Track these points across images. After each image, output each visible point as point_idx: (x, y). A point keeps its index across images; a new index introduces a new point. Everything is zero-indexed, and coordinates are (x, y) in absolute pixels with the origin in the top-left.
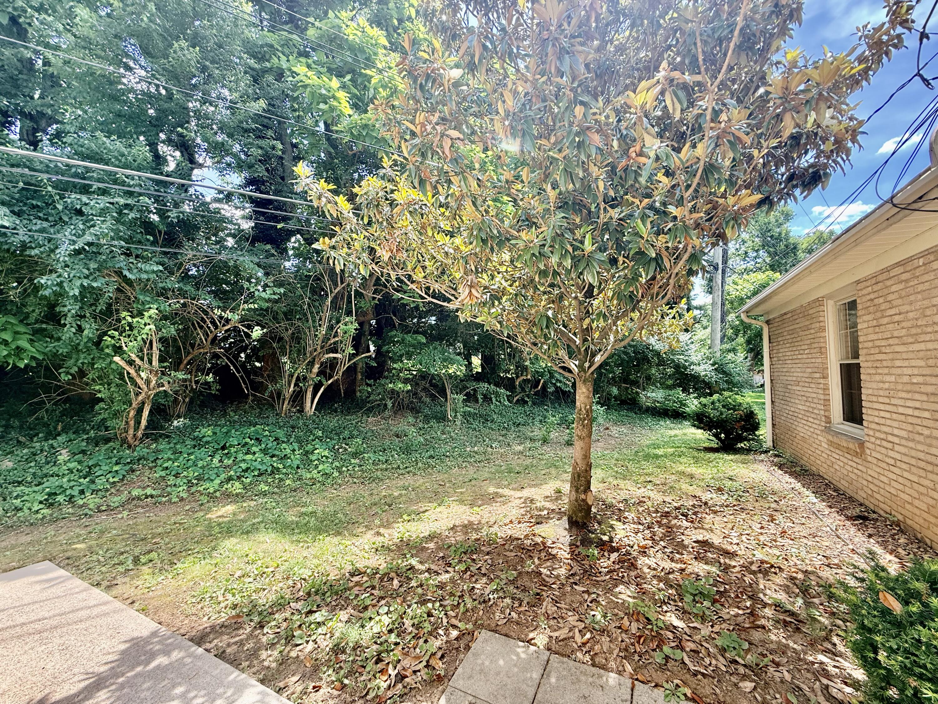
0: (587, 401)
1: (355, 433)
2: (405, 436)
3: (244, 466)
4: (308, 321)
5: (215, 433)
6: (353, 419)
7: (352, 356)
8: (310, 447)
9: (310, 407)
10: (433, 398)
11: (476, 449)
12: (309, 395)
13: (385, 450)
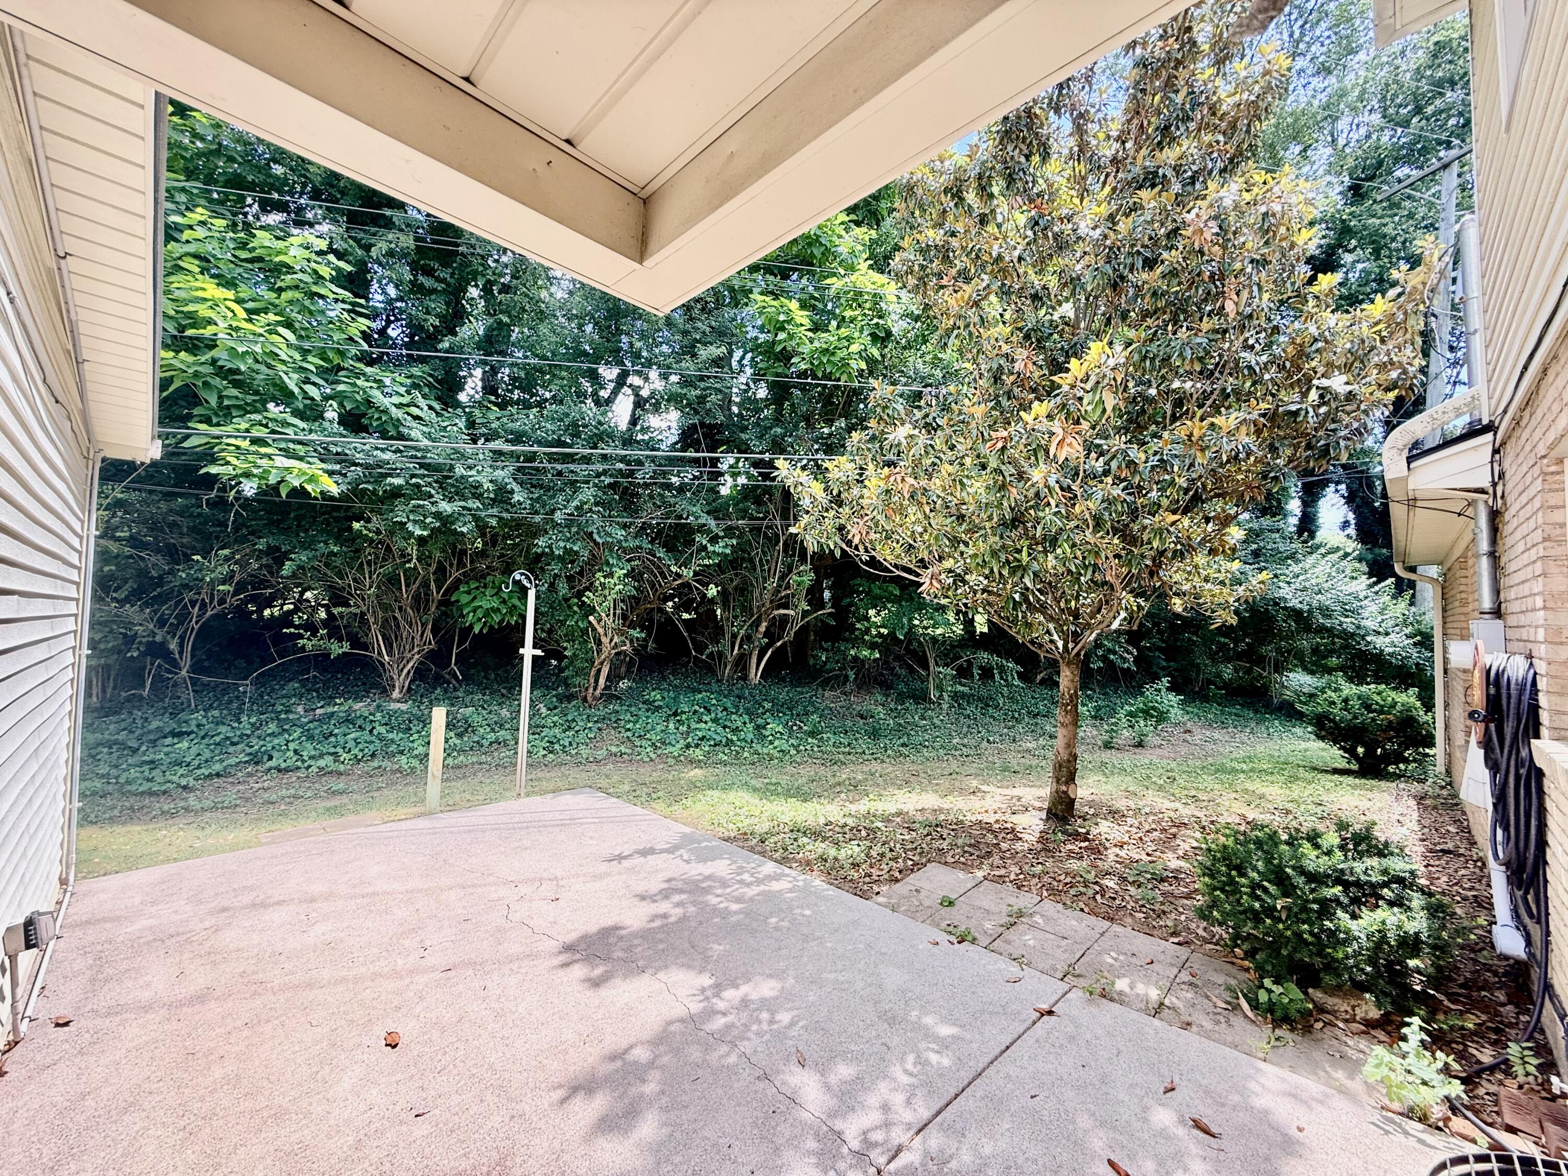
0: (1071, 686)
1: (810, 708)
2: (872, 717)
3: (700, 734)
4: (755, 569)
5: (664, 698)
6: (807, 693)
7: (805, 614)
8: (760, 721)
9: (755, 674)
10: (912, 670)
11: (966, 740)
12: (754, 660)
13: (847, 732)
